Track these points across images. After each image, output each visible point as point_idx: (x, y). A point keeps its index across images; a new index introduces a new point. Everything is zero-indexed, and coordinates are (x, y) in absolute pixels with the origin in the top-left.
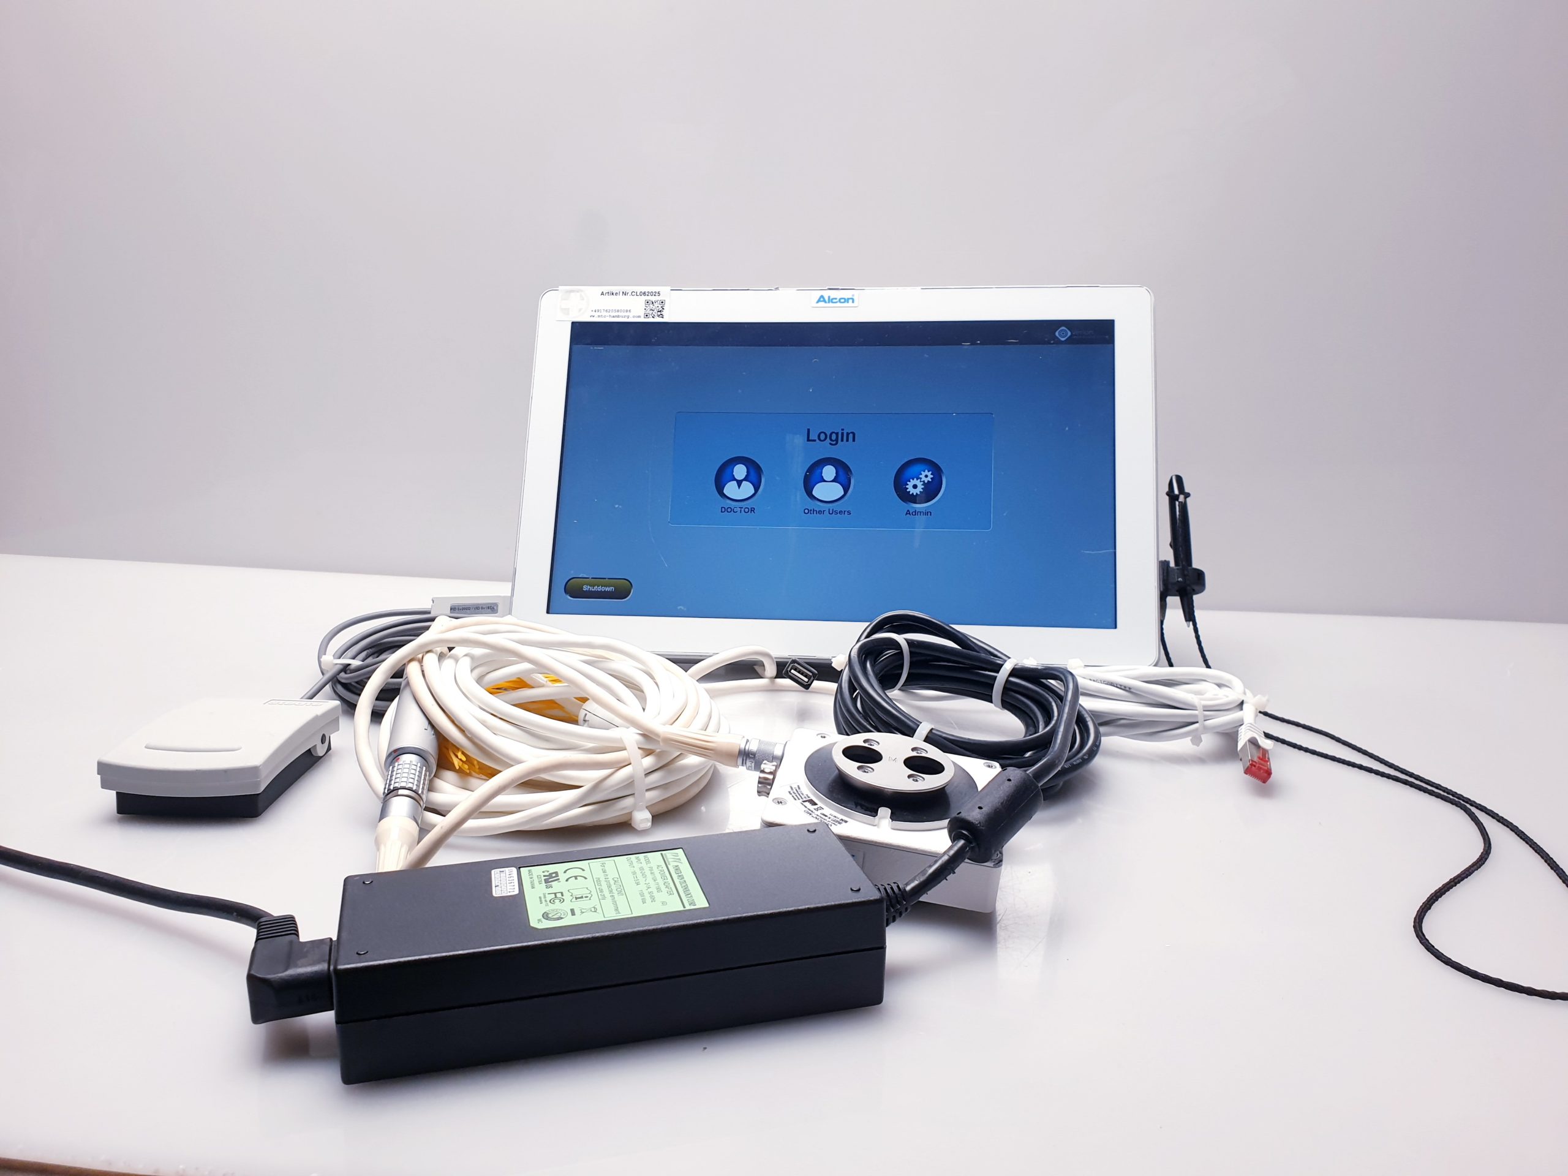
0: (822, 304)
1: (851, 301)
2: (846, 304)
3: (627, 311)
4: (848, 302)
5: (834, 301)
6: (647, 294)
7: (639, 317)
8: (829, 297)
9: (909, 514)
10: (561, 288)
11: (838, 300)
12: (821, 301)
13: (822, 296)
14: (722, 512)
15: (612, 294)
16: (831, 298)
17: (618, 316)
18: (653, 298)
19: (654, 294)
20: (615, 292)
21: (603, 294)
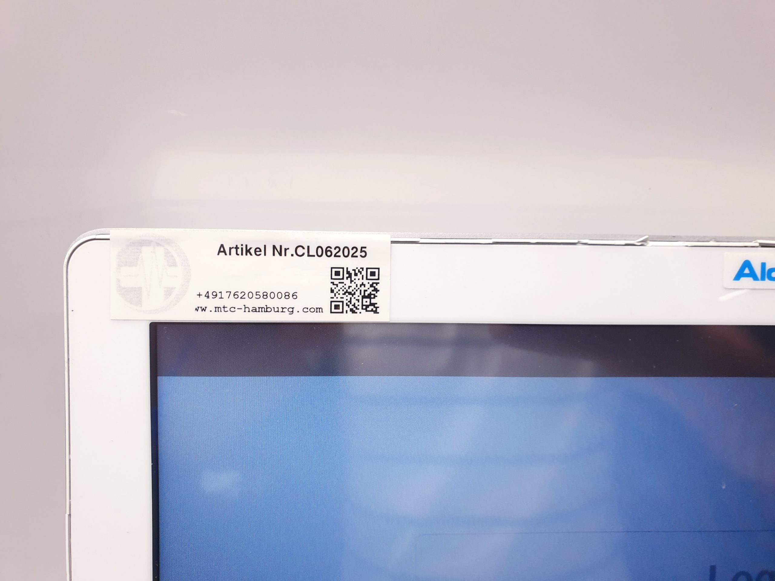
0: (747, 281)
3: (287, 296)
6: (334, 252)
7: (319, 310)
8: (763, 265)
10: (114, 233)
12: (747, 276)
13: (747, 264)
15: (248, 251)
16: (767, 268)
17: (266, 310)
18: (351, 264)
19: (352, 252)
20: (253, 246)
21: (224, 251)
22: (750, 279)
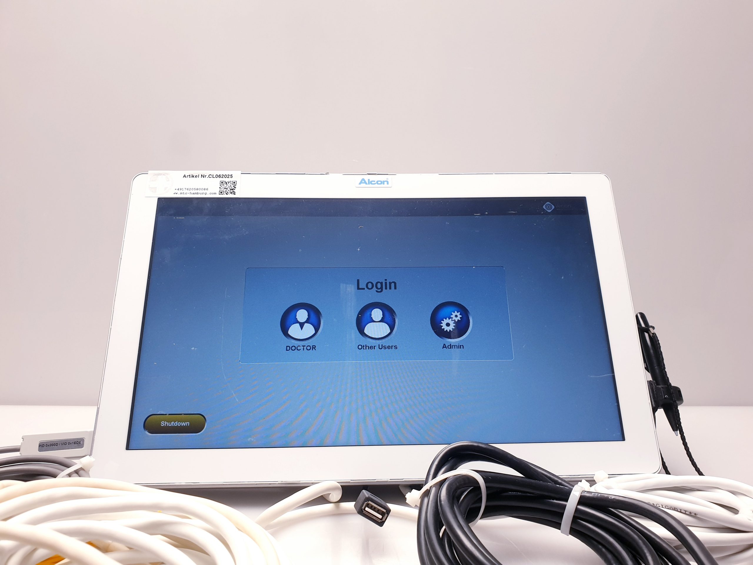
0: (363, 185)
1: (386, 183)
2: (382, 185)
3: (205, 189)
4: (384, 184)
5: (373, 183)
6: (221, 176)
7: (215, 193)
8: (369, 180)
9: (446, 347)
10: (150, 172)
11: (376, 182)
12: (363, 183)
13: (363, 179)
14: (287, 350)
15: (193, 176)
16: (370, 181)
17: (197, 194)
18: (227, 180)
19: (227, 176)
20: (195, 175)
21: (185, 177)
22: (365, 184)
